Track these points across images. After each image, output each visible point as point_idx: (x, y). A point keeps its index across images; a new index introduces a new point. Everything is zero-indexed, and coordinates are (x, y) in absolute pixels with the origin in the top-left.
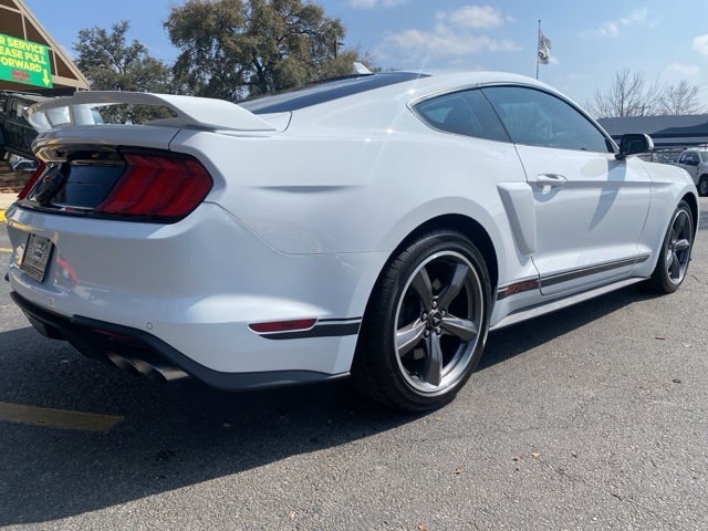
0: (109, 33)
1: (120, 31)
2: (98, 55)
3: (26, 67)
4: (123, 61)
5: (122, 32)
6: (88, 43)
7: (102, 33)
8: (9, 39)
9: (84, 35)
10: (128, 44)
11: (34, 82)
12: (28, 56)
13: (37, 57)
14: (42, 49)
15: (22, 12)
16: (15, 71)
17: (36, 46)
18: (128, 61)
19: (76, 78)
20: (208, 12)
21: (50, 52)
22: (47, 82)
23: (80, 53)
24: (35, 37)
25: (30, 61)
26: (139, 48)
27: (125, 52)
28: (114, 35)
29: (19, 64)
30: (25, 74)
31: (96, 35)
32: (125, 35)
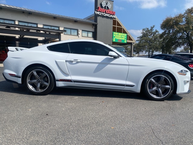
0: (150, 29)
1: (152, 28)
2: (147, 34)
3: (121, 39)
4: (152, 35)
5: (153, 28)
6: (144, 31)
7: (148, 29)
8: (119, 33)
9: (144, 30)
10: (154, 31)
11: (122, 42)
12: (122, 36)
13: (124, 36)
14: (126, 35)
15: (123, 27)
16: (119, 40)
17: (124, 34)
18: (154, 35)
19: (132, 40)
20: (171, 20)
21: (127, 35)
22: (125, 42)
23: (142, 34)
24: (125, 32)
25: (122, 37)
26: (157, 31)
27: (153, 33)
28: (151, 29)
29: (120, 38)
30: (121, 40)
31: (146, 30)
32: (153, 29)
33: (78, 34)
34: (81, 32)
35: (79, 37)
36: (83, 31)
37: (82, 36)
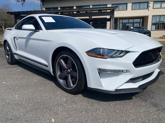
33: (148, 7)
34: (153, 4)
35: (149, 10)
36: (155, 3)
37: (153, 8)
